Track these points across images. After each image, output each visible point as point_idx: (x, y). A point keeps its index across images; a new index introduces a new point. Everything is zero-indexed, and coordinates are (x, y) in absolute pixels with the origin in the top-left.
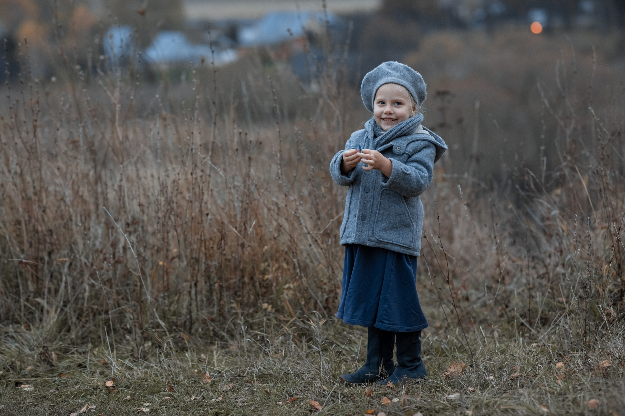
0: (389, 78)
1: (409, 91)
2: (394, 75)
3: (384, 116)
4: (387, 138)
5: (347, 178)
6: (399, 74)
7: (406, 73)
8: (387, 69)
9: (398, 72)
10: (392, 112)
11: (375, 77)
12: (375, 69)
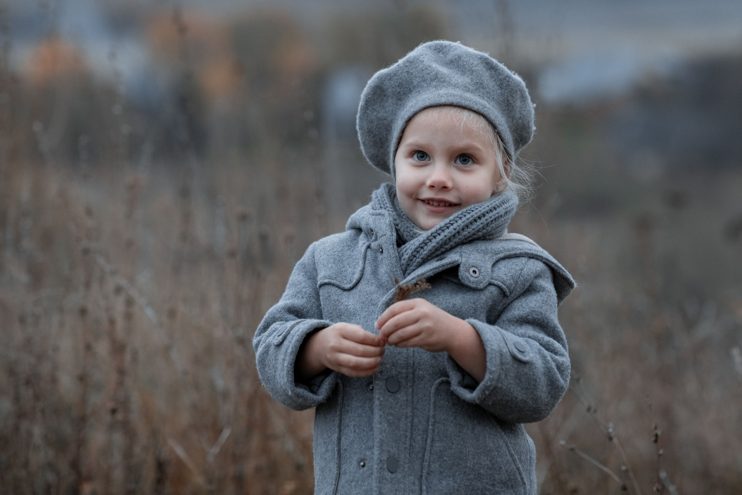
0: (442, 91)
1: (494, 127)
2: (454, 81)
3: (426, 194)
4: (434, 243)
5: (311, 395)
6: (465, 80)
7: (486, 76)
8: (434, 65)
9: (463, 73)
10: (449, 184)
11: (400, 85)
12: (401, 61)
